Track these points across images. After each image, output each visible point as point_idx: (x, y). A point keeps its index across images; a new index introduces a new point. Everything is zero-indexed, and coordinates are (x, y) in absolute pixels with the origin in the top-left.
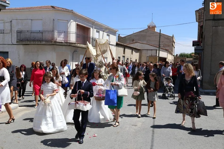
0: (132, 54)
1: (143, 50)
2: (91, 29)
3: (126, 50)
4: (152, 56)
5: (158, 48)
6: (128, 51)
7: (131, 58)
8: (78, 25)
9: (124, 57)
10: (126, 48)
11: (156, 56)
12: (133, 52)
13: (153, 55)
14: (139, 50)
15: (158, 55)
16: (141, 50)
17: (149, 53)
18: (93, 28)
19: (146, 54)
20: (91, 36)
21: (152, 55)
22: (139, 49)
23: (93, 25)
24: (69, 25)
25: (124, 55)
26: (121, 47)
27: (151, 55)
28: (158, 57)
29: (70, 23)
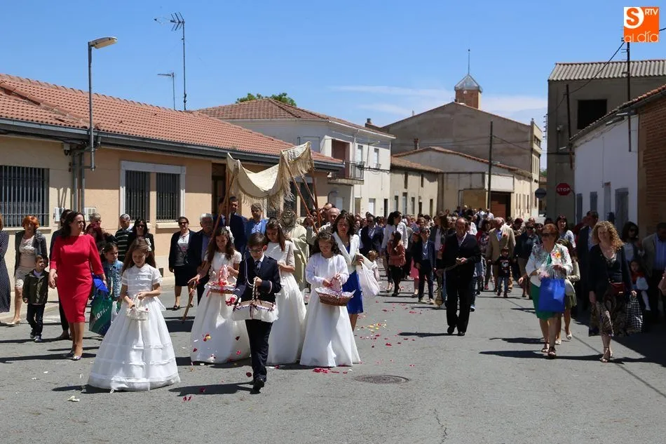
0: (422, 186)
1: (448, 173)
2: (351, 143)
3: (410, 177)
4: (471, 189)
5: (488, 166)
6: (414, 180)
7: (420, 198)
8: (334, 142)
9: (405, 194)
10: (410, 174)
11: (483, 188)
12: (425, 180)
13: (475, 187)
14: (437, 174)
15: (487, 187)
16: (443, 173)
17: (465, 182)
18: (353, 142)
19: (456, 185)
20: (351, 159)
21: (472, 187)
22: (438, 170)
23: (353, 135)
24: (321, 144)
25: (405, 191)
26: (399, 173)
27: (468, 187)
28: (487, 193)
29: (323, 141)
